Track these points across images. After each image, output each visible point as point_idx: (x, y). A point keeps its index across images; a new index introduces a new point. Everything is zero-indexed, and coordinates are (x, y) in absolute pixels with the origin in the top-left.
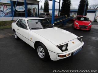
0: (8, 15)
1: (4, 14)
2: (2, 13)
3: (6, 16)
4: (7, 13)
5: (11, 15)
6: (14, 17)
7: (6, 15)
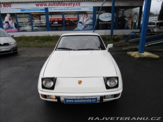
0: (88, 27)
1: (83, 27)
2: (81, 25)
3: (85, 29)
4: (87, 25)
5: (92, 27)
6: (95, 30)
7: (85, 27)
